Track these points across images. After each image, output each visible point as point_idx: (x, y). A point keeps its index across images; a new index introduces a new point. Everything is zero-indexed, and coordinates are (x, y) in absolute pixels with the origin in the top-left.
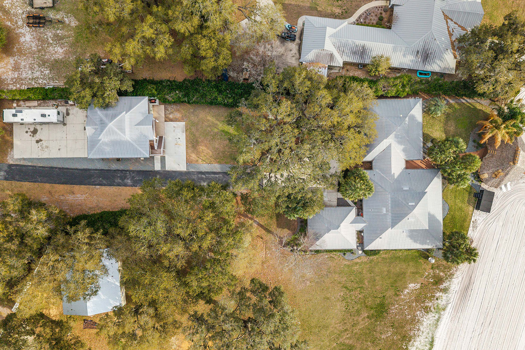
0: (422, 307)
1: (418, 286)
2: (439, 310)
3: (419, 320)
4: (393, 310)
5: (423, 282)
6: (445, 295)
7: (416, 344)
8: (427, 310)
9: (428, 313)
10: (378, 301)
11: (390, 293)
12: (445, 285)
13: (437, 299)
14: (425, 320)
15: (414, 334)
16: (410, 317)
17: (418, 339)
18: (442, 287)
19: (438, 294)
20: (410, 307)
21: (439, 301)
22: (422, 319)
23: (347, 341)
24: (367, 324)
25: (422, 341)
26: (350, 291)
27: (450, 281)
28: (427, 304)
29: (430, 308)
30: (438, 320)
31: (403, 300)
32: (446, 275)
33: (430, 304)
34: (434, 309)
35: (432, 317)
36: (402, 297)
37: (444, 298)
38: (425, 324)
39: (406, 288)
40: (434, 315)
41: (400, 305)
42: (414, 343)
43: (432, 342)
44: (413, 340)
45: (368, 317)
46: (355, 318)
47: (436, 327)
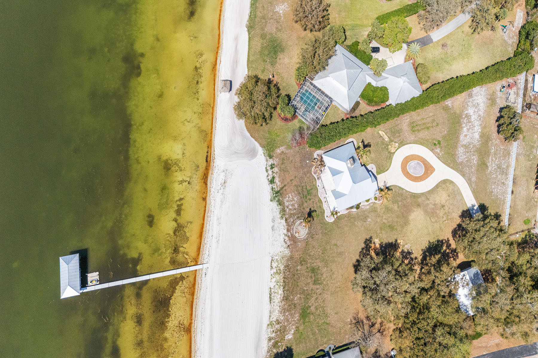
0: (281, 323)
1: (286, 338)
2: (271, 324)
3: (281, 313)
4: (298, 316)
5: (284, 341)
6: (269, 335)
7: (279, 296)
8: (278, 322)
9: (277, 320)
10: (307, 320)
11: (301, 328)
12: (271, 343)
13: (273, 331)
14: (277, 314)
15: (282, 303)
16: (287, 314)
17: (279, 300)
18: (273, 341)
19: (273, 335)
20: (288, 321)
21: (272, 330)
22: (279, 315)
23: (318, 287)
24: (310, 302)
25: (276, 299)
26: (324, 322)
27: (269, 347)
28: (279, 326)
29: (276, 323)
30: (270, 316)
31: (293, 325)
32: (272, 350)
33: (276, 326)
34: (273, 324)
35: (273, 318)
36: (294, 327)
37: (270, 333)
38: (277, 312)
39: (293, 334)
40: (273, 319)
41: (294, 321)
42: (280, 297)
43: (270, 300)
44: (282, 298)
45: (310, 307)
46: (317, 304)
47: (270, 311)
